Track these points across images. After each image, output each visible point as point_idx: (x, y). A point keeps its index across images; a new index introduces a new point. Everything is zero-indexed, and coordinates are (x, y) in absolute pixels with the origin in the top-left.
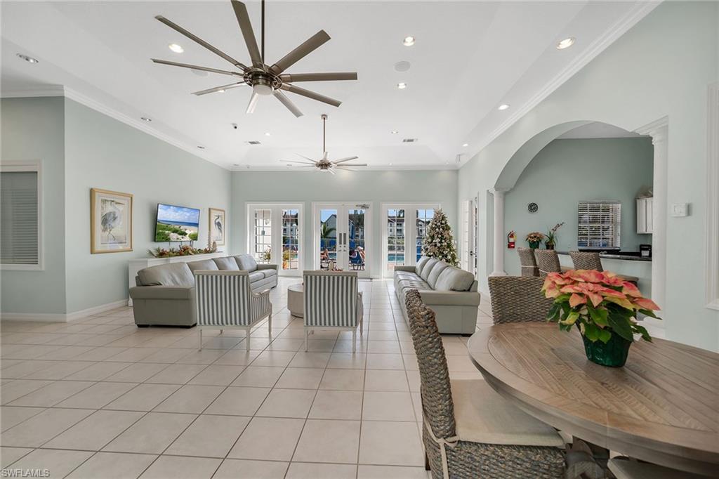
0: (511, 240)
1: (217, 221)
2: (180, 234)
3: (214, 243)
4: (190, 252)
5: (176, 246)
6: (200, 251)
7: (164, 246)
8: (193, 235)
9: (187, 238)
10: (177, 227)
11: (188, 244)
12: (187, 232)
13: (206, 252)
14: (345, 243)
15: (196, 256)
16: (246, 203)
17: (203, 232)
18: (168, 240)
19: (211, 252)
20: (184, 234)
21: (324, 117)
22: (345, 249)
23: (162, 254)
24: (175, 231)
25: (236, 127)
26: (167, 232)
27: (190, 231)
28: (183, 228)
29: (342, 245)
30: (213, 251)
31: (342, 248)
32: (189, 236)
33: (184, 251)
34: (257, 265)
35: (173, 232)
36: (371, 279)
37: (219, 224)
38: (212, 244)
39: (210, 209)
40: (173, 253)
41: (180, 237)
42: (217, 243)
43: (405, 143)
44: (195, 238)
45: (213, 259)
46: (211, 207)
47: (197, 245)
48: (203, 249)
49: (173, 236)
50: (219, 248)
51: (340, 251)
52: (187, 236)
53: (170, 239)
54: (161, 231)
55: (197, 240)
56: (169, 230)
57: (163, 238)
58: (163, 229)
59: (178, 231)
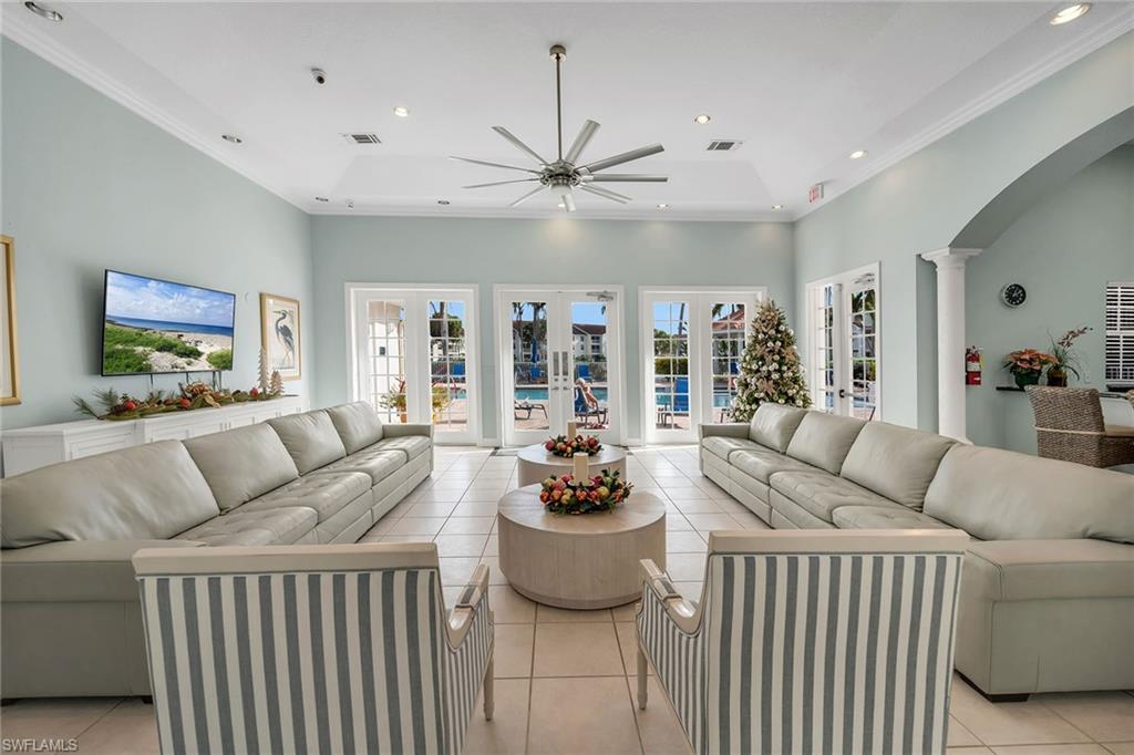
0: (974, 367)
1: (281, 324)
2: (181, 355)
3: (275, 375)
4: (210, 400)
5: (170, 386)
6: (238, 397)
7: (133, 388)
8: (221, 356)
9: (202, 364)
10: (171, 336)
11: (206, 379)
12: (200, 348)
13: (255, 396)
14: (565, 373)
15: (225, 409)
16: (347, 284)
17: (245, 348)
18: (143, 369)
19: (268, 398)
20: (196, 354)
21: (558, 49)
22: (566, 384)
23: (120, 410)
24: (166, 347)
25: (321, 80)
26: (140, 349)
27: (210, 346)
28: (189, 339)
29: (561, 377)
30: (275, 395)
31: (560, 383)
32: (210, 359)
33: (193, 399)
34: (384, 427)
35: (160, 350)
36: (626, 447)
37: (286, 332)
38: (270, 377)
39: (261, 295)
40: (160, 405)
41: (181, 361)
42: (282, 373)
43: (713, 152)
44: (224, 363)
45: (269, 422)
46: (264, 291)
47: (230, 381)
48: (247, 389)
49: (162, 360)
50: (287, 387)
51: (557, 388)
52: (204, 357)
53: (150, 367)
54: (119, 347)
55: (230, 368)
56: (147, 345)
57: (128, 366)
58: (126, 342)
59: (176, 346)
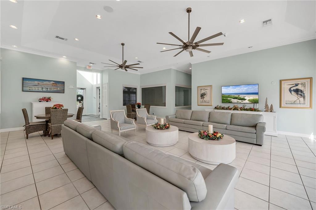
1: (293, 89)
2: (240, 100)
9: (246, 101)
10: (237, 96)
12: (245, 98)
17: (262, 97)
18: (231, 102)
24: (236, 98)
26: (229, 99)
27: (249, 97)
28: (242, 96)
32: (249, 100)
35: (233, 99)
37: (297, 91)
39: (280, 81)
54: (225, 98)
55: (258, 103)
56: (230, 98)
57: (227, 101)
58: (226, 97)
59: (238, 98)
